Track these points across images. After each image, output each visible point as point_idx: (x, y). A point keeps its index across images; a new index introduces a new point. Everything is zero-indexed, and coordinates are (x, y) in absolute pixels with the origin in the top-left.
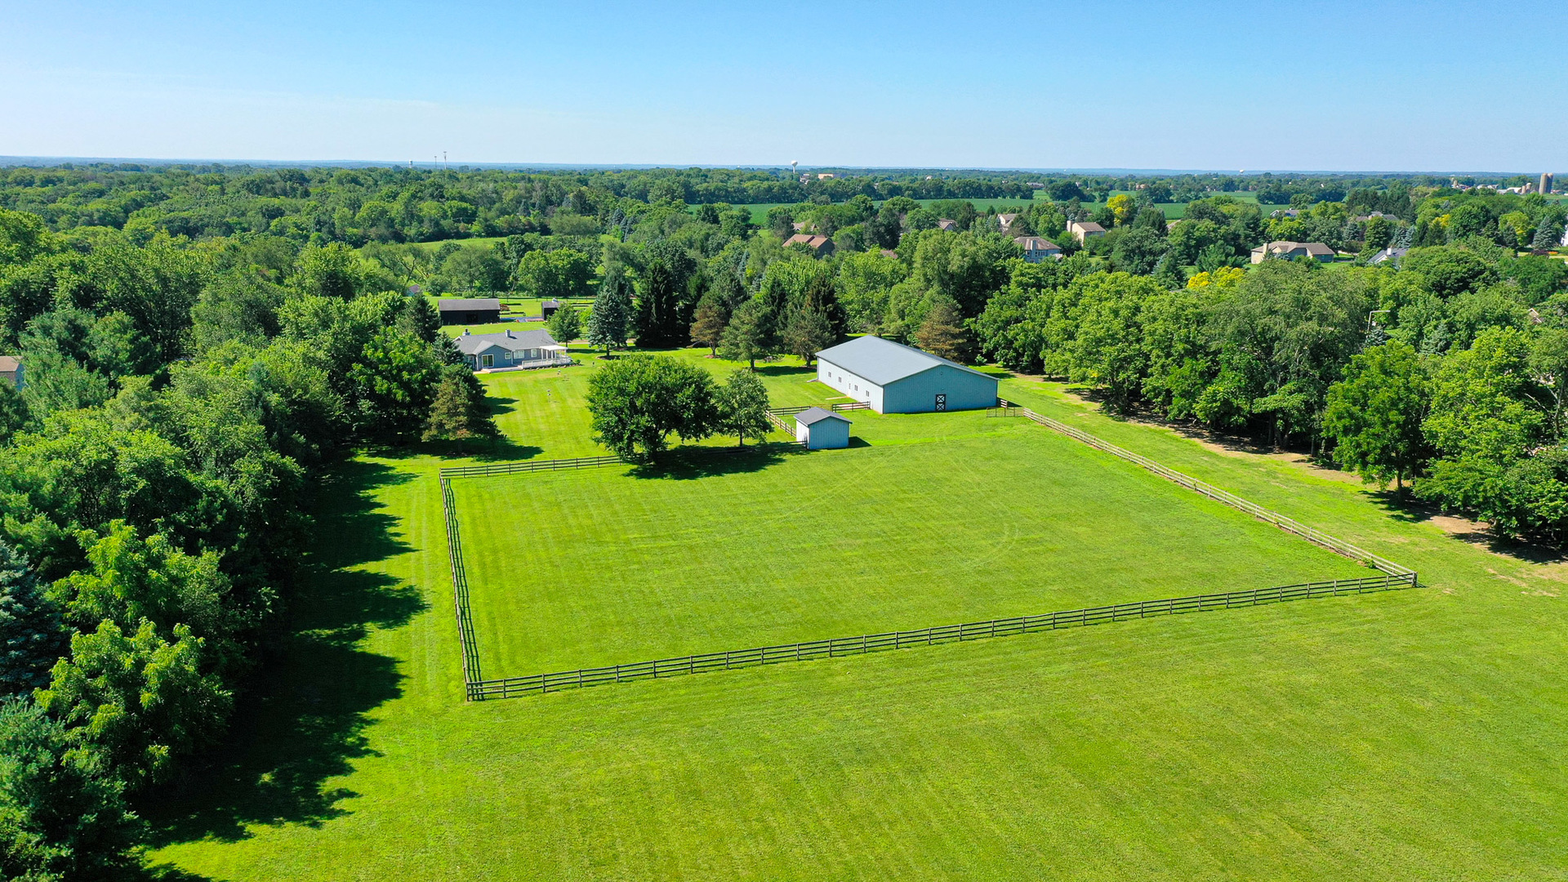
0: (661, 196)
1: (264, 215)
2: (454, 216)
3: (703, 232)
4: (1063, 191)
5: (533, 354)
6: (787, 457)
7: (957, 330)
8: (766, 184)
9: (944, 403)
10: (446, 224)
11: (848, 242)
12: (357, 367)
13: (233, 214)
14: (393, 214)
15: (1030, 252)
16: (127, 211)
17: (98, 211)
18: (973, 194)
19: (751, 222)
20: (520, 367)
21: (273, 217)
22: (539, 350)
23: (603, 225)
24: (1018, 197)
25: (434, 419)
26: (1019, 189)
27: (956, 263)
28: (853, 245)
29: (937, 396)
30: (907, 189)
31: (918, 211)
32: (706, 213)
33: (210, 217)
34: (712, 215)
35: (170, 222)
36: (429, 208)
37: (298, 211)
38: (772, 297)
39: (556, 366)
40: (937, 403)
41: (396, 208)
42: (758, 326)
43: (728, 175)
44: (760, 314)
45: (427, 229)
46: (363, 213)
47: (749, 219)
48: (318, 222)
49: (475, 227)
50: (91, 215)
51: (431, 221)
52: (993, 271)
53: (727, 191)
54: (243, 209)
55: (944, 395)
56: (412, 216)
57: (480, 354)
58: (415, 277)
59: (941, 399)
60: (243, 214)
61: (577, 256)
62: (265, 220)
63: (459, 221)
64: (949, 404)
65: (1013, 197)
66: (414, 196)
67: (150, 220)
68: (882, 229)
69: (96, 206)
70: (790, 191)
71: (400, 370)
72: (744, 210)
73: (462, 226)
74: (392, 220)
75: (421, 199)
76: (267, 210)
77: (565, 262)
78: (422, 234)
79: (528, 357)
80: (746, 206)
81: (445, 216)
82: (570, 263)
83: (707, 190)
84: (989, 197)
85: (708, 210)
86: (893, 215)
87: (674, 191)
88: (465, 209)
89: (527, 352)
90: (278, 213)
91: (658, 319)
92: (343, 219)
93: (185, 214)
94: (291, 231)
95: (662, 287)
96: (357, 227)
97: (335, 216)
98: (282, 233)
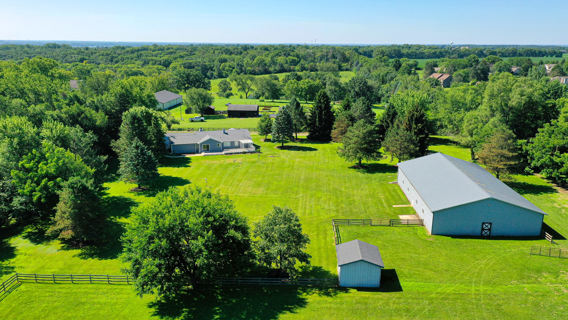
0: (378, 55)
1: (220, 62)
2: (290, 62)
3: (386, 72)
5: (236, 144)
7: (511, 154)
8: (433, 51)
9: (489, 230)
10: (286, 66)
11: (459, 77)
14: (267, 62)
16: (176, 59)
17: (163, 60)
18: (531, 55)
19: (418, 67)
20: (223, 153)
21: (222, 63)
22: (239, 142)
23: (351, 67)
24: (554, 57)
26: (555, 53)
27: (515, 100)
28: (462, 79)
29: (483, 223)
30: (499, 52)
31: (501, 63)
32: (396, 62)
33: (200, 62)
34: (398, 63)
35: (185, 64)
36: (281, 59)
37: (234, 60)
38: (388, 115)
39: (245, 153)
40: (483, 229)
41: (268, 60)
42: (364, 138)
43: (419, 47)
44: (365, 131)
45: (278, 68)
46: (255, 61)
47: (417, 65)
48: (238, 65)
49: (297, 68)
50: (161, 61)
51: (279, 65)
52: (544, 107)
53: (416, 53)
54: (214, 59)
55: (491, 224)
56: (274, 63)
57: (201, 144)
58: (251, 90)
59: (487, 226)
60: (213, 61)
61: (312, 82)
62: (220, 64)
63: (291, 65)
64: (494, 232)
65: (552, 56)
66: (277, 55)
67: (179, 63)
68: (479, 71)
69: (166, 57)
70: (444, 53)
72: (415, 61)
73: (292, 67)
74: (266, 65)
75: (280, 56)
76: (221, 60)
77: (306, 86)
78: (276, 70)
79: (232, 146)
81: (287, 63)
82: (308, 86)
83: (407, 53)
84: (539, 56)
85: (397, 61)
86: (486, 64)
87: (384, 53)
88: (295, 60)
89: (232, 143)
90: (225, 61)
91: (319, 124)
92: (247, 63)
93: (191, 61)
94: (226, 68)
95: (323, 106)
96: (252, 67)
97: (244, 62)
98: (224, 69)
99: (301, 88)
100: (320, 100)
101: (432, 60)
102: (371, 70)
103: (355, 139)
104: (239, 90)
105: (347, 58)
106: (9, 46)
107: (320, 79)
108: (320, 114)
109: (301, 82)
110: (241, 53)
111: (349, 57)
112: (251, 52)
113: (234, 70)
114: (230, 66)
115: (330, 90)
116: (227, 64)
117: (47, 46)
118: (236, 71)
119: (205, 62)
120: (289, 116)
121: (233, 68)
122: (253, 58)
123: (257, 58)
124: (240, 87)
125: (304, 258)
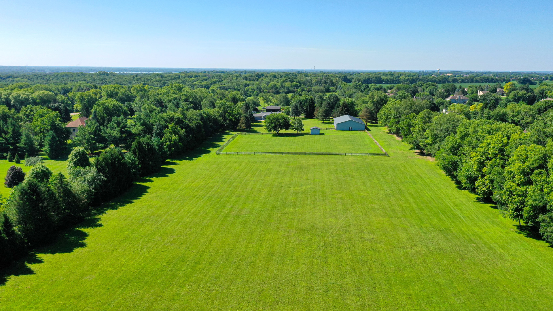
1: (244, 86)
2: (294, 86)
4: (523, 80)
6: (306, 135)
7: (368, 114)
10: (291, 89)
12: (227, 114)
13: (236, 86)
14: (277, 86)
15: (457, 100)
16: (211, 84)
18: (485, 81)
21: (246, 87)
23: (336, 90)
25: (239, 124)
29: (350, 127)
30: (460, 79)
33: (230, 86)
35: (220, 87)
36: (288, 84)
37: (253, 85)
40: (350, 129)
41: (278, 85)
43: (401, 74)
45: (285, 90)
46: (269, 85)
48: (257, 88)
49: (299, 90)
50: (202, 86)
51: (287, 88)
54: (240, 84)
56: (282, 86)
58: (272, 102)
60: (239, 86)
63: (295, 88)
64: (353, 129)
66: (285, 81)
67: (216, 87)
69: (204, 83)
71: (234, 115)
73: (295, 90)
74: (277, 88)
75: (287, 82)
76: (245, 84)
78: (284, 92)
80: (381, 85)
81: (292, 87)
83: (386, 79)
85: (366, 85)
88: (297, 85)
90: (248, 85)
91: (310, 111)
92: (264, 87)
93: (224, 85)
94: (250, 90)
95: (311, 103)
96: (267, 90)
97: (262, 86)
98: (248, 91)
99: (302, 99)
100: (310, 101)
101: (391, 85)
102: (346, 91)
103: (321, 112)
104: (265, 102)
105: (334, 84)
106: (68, 74)
107: (313, 96)
108: (310, 107)
109: (302, 97)
110: (258, 80)
111: (336, 83)
112: (265, 79)
113: (255, 92)
114: (252, 89)
115: (318, 101)
116: (250, 87)
117: (98, 73)
118: (257, 92)
119: (234, 86)
120: (297, 107)
121: (254, 90)
122: (268, 83)
123: (270, 84)
124: (265, 101)
125: (303, 130)
